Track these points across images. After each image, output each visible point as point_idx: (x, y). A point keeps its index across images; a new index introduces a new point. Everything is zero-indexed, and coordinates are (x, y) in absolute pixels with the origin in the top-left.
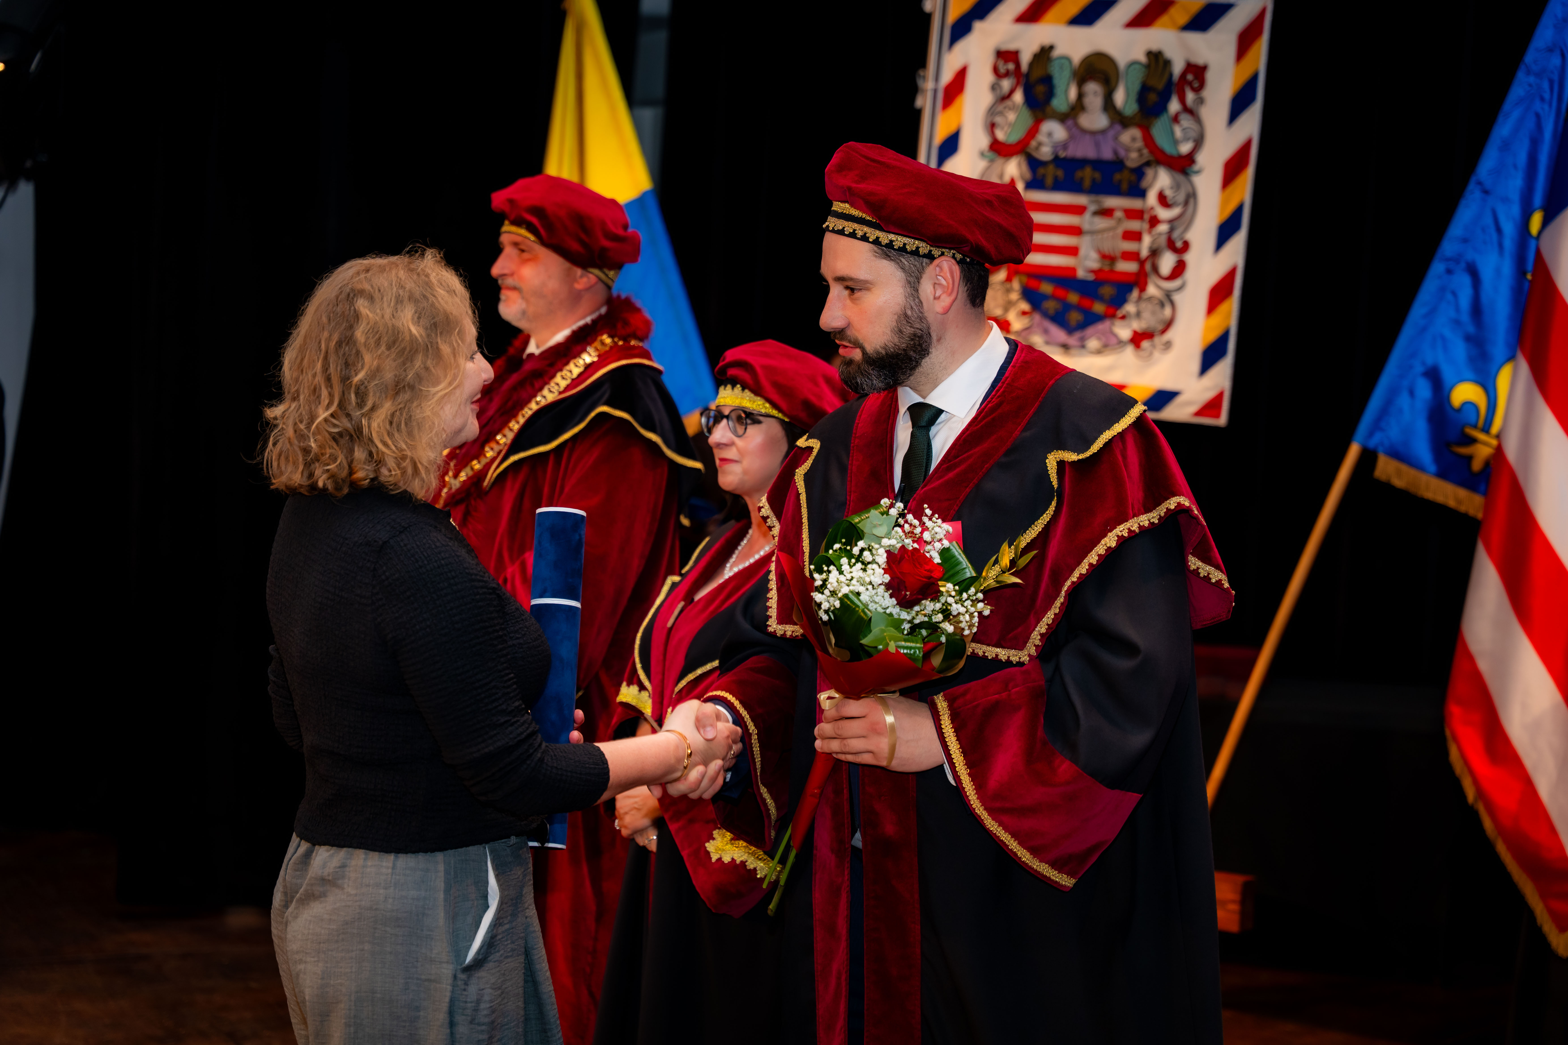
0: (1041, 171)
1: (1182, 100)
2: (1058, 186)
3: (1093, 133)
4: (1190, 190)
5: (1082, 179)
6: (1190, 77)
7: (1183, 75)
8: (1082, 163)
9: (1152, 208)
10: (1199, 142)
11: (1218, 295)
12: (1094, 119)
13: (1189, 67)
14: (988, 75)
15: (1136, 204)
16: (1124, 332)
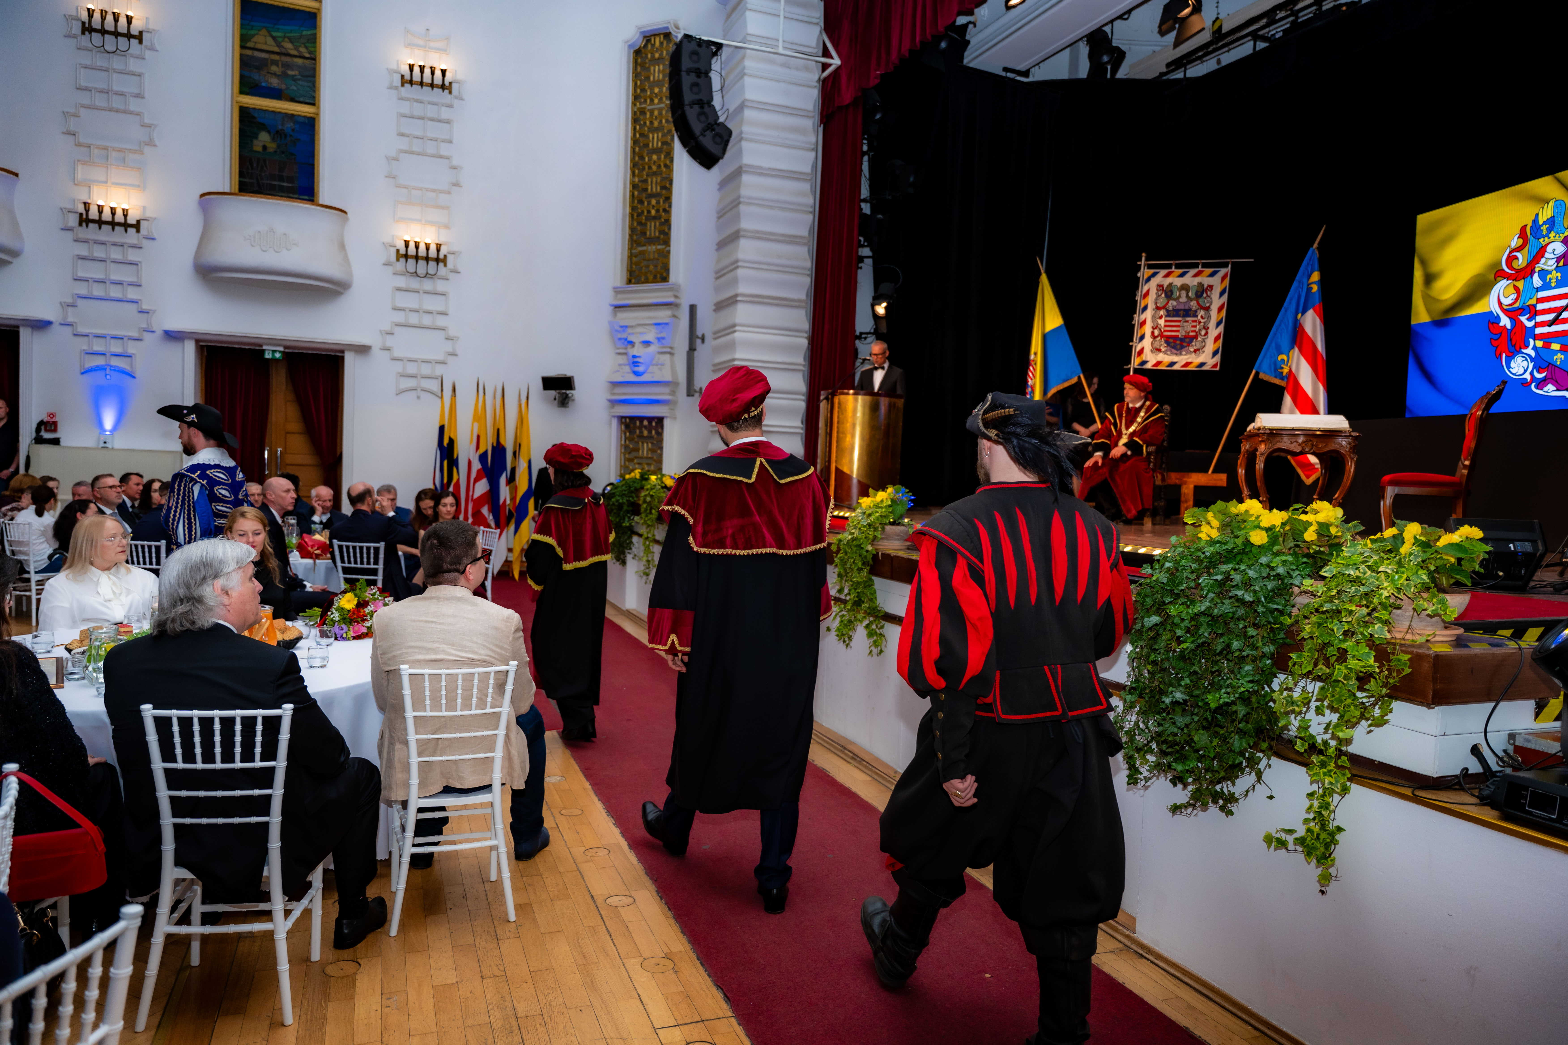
2: (1174, 316)
3: (1183, 303)
8: (1181, 310)
11: (1216, 339)
12: (1183, 299)
13: (1209, 286)
14: (1155, 291)
15: (1195, 319)
16: (1192, 350)
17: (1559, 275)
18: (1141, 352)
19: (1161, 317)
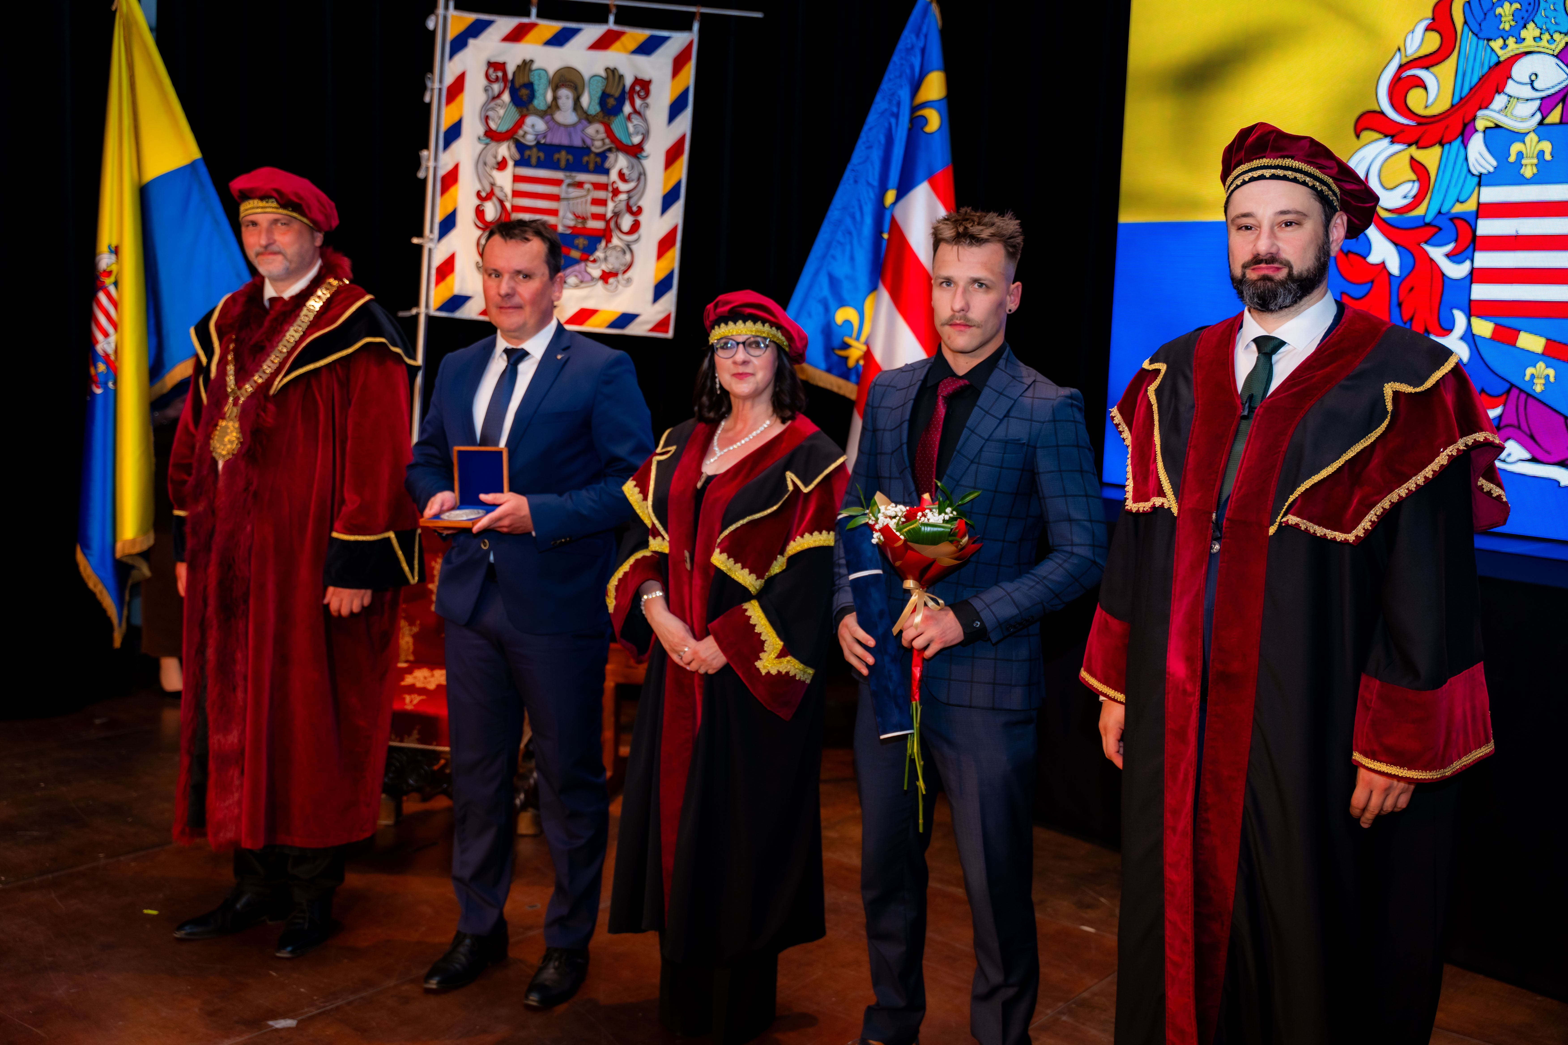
0: (527, 153)
1: (633, 104)
2: (540, 165)
3: (566, 126)
4: (642, 171)
5: (559, 160)
6: (638, 88)
7: (633, 87)
8: (559, 148)
9: (614, 182)
10: (646, 135)
11: (665, 245)
12: (566, 116)
13: (638, 81)
14: (483, 82)
15: (601, 179)
16: (596, 272)
17: (1546, 146)
18: (447, 268)
19: (502, 165)
